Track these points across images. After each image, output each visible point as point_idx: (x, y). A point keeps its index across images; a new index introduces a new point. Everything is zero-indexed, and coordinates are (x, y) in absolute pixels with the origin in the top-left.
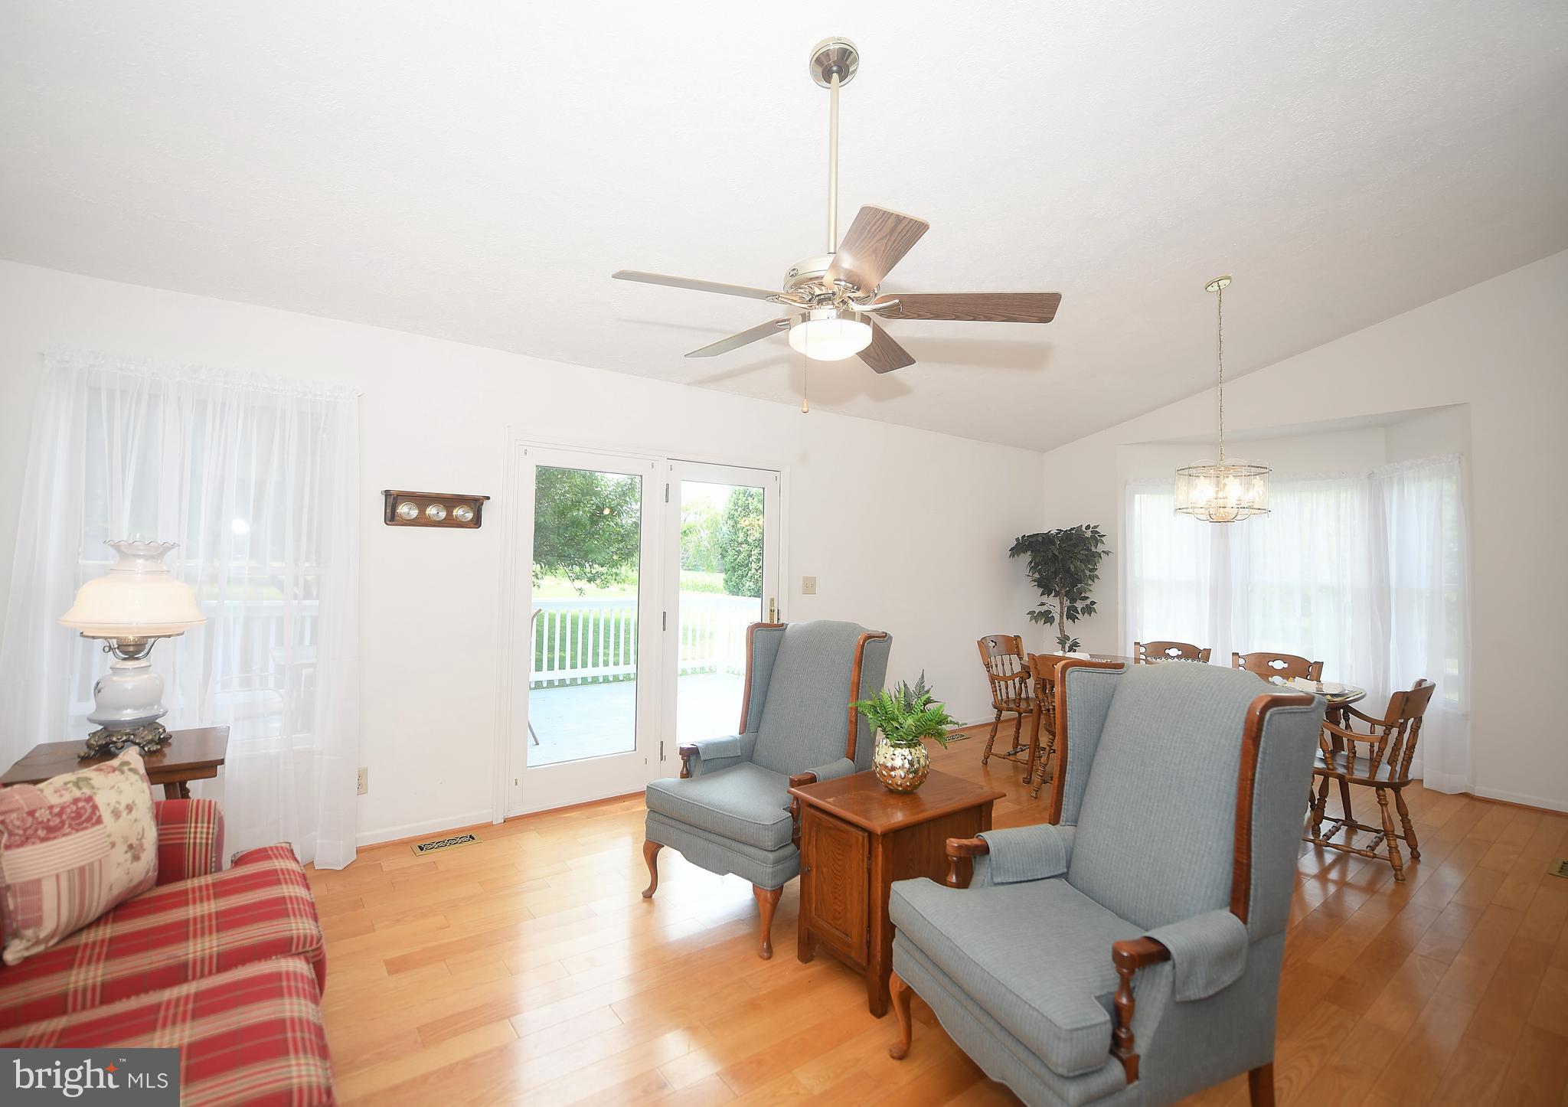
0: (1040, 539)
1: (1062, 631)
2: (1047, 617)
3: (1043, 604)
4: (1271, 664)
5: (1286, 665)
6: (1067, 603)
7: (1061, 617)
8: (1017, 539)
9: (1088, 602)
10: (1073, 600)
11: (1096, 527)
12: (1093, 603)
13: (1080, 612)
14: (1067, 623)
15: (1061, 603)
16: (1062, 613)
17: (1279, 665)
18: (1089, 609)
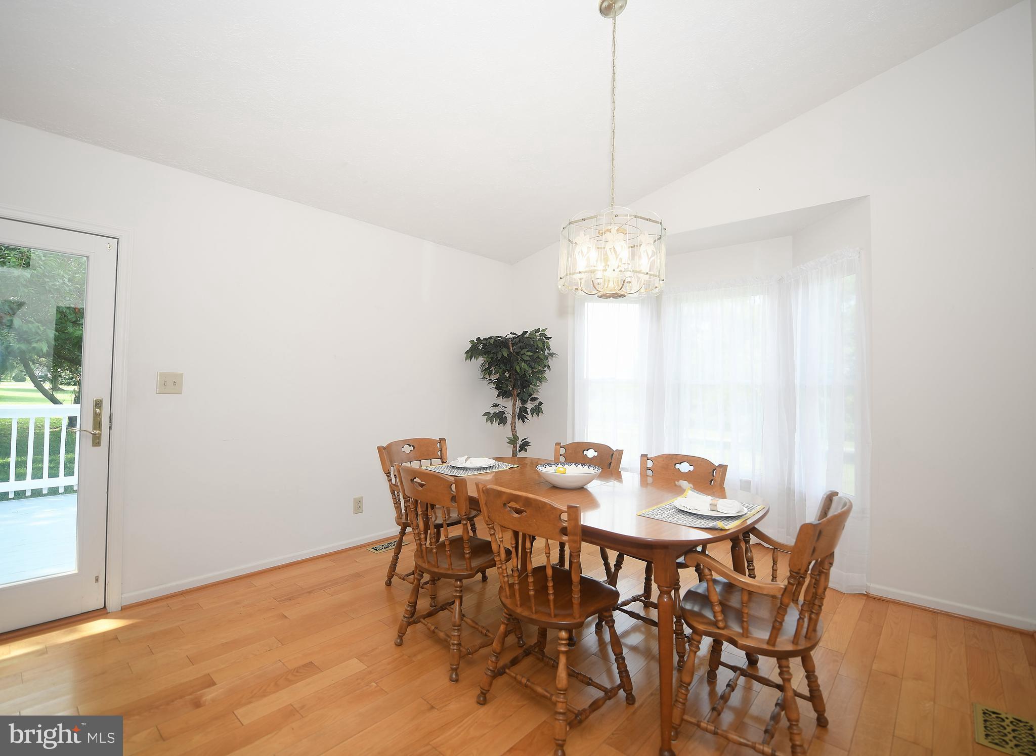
0: (492, 341)
1: (514, 430)
2: (500, 418)
3: (496, 405)
4: (678, 466)
5: (692, 468)
6: (519, 404)
7: (513, 418)
8: (472, 342)
9: (537, 403)
10: (524, 402)
11: (545, 330)
12: (541, 403)
13: (529, 412)
14: (519, 423)
15: (514, 405)
16: (514, 413)
17: (685, 467)
18: (537, 410)
